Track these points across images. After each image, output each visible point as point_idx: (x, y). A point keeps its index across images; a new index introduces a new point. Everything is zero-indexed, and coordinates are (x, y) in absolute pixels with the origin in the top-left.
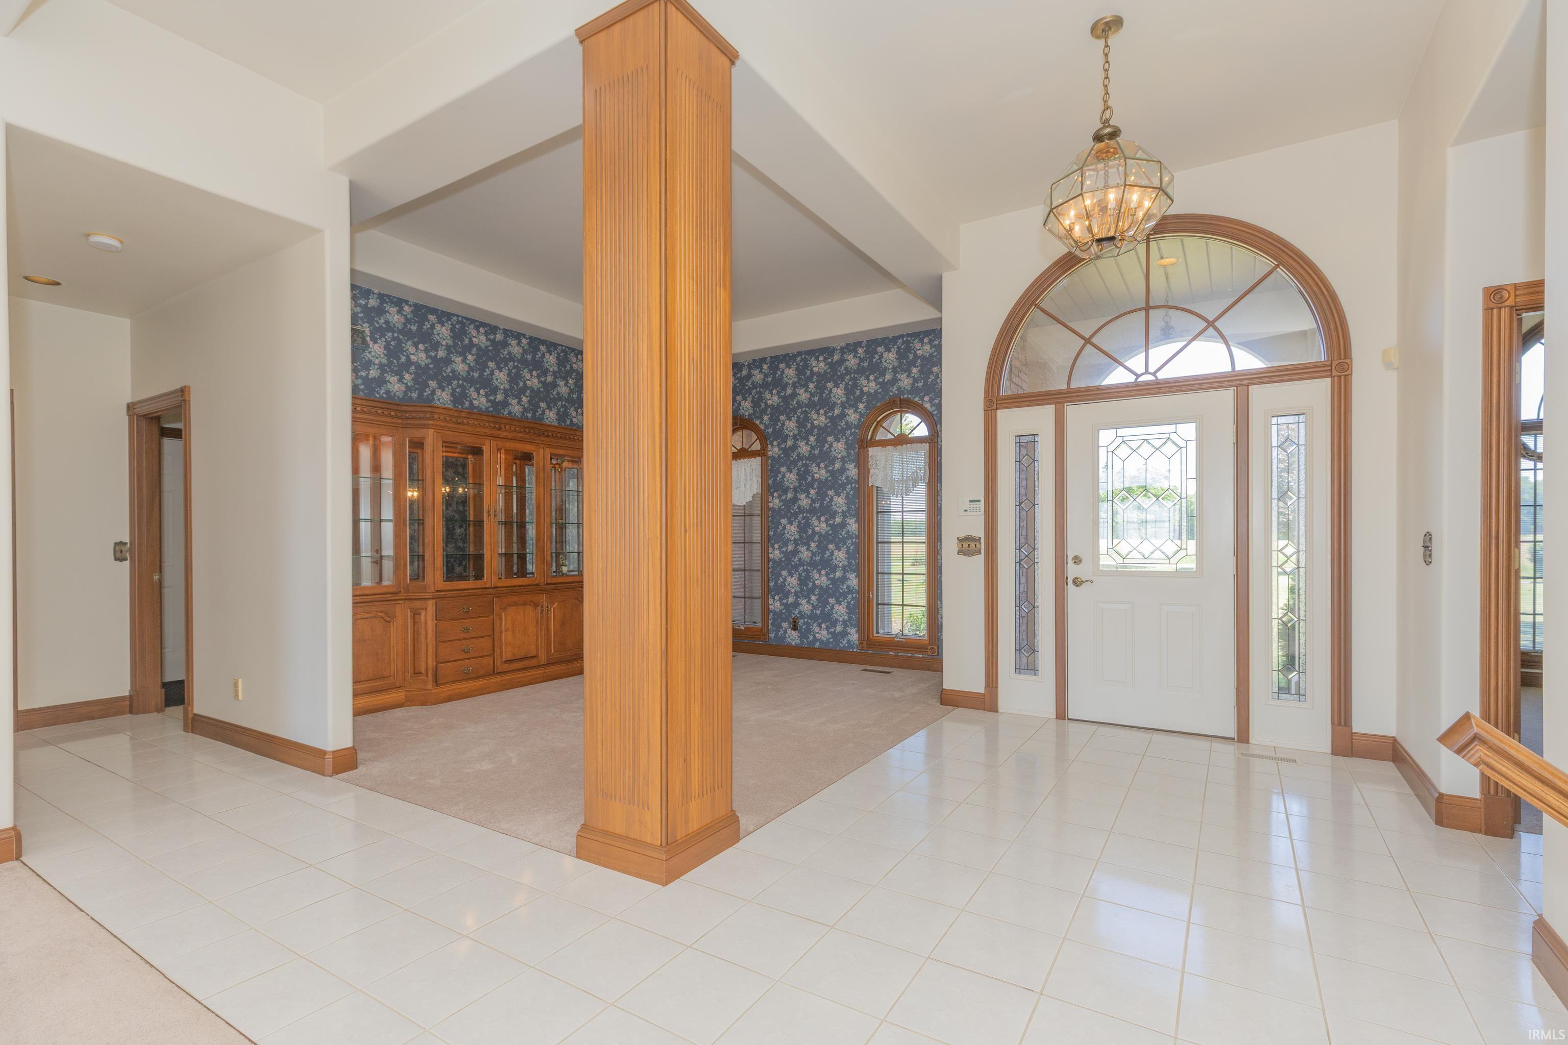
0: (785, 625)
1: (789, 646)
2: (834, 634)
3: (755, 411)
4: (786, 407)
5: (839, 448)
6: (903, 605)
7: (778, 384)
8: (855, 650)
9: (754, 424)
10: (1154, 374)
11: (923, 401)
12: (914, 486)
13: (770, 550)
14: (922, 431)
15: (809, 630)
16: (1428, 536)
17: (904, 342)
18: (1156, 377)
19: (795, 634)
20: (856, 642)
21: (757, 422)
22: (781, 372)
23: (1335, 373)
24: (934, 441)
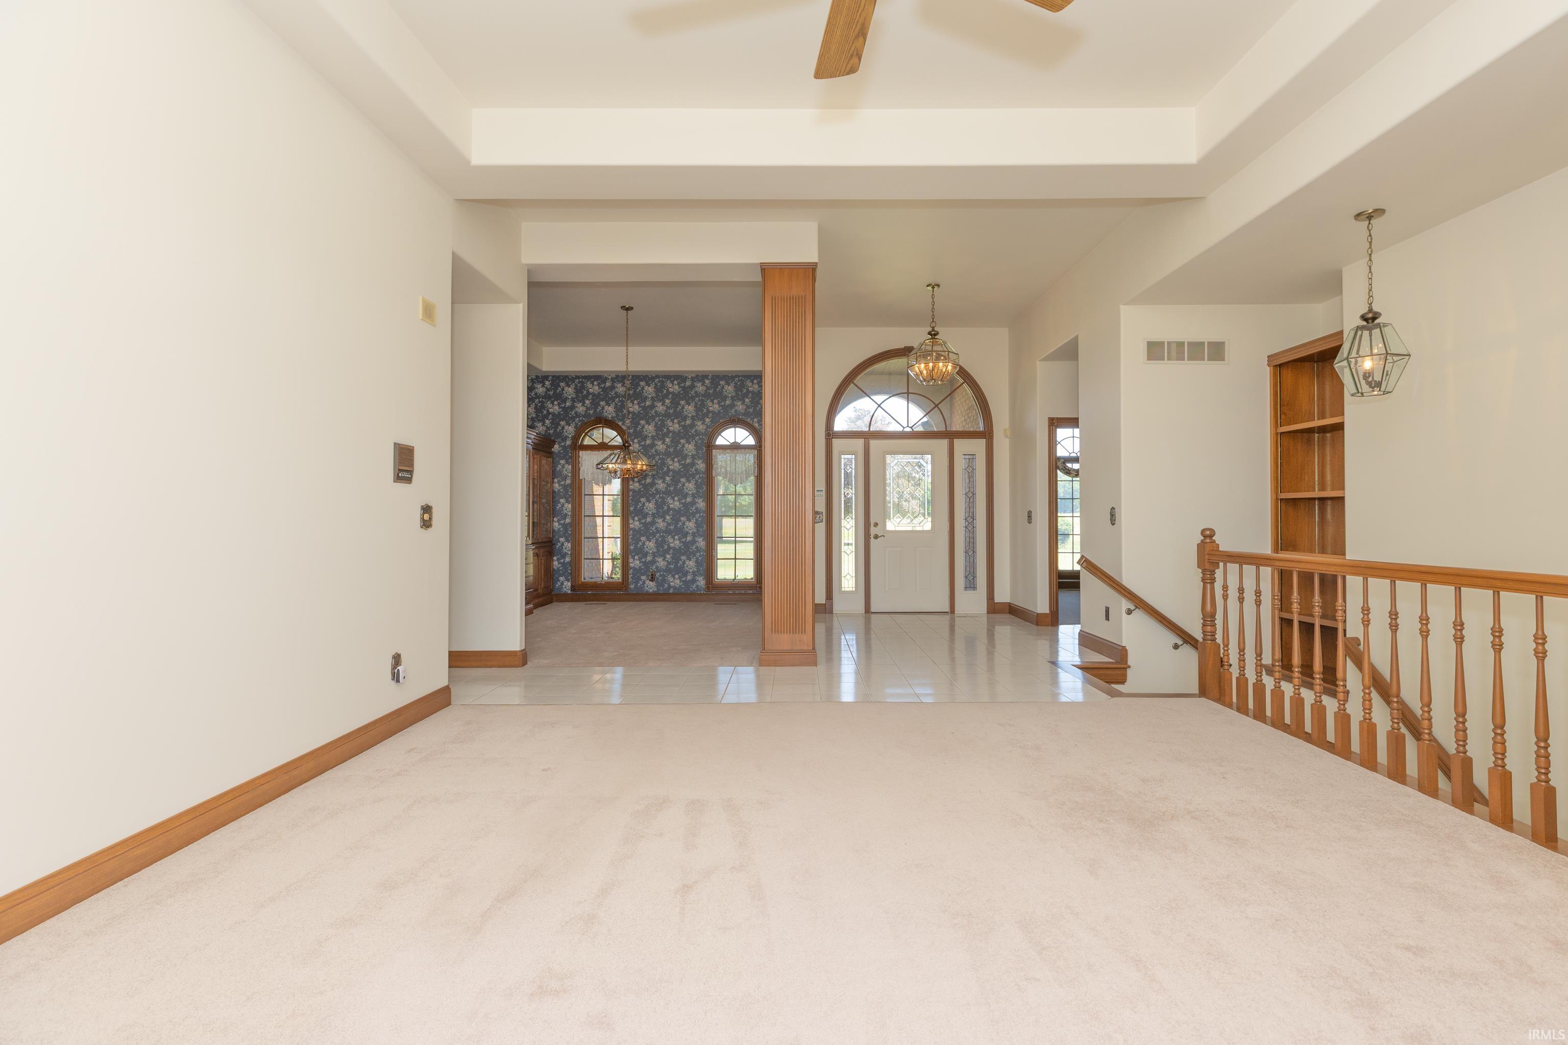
0: (643, 578)
1: (648, 594)
2: (685, 582)
3: (617, 415)
4: (646, 414)
5: (690, 448)
6: (735, 559)
7: (639, 396)
8: (702, 592)
9: (619, 426)
10: (911, 428)
11: (753, 421)
12: (747, 478)
13: (631, 521)
14: (751, 441)
15: (664, 580)
16: (1030, 513)
17: (739, 380)
18: (913, 429)
19: (652, 584)
20: (704, 587)
21: (620, 424)
22: (642, 388)
23: (987, 437)
24: (759, 447)
